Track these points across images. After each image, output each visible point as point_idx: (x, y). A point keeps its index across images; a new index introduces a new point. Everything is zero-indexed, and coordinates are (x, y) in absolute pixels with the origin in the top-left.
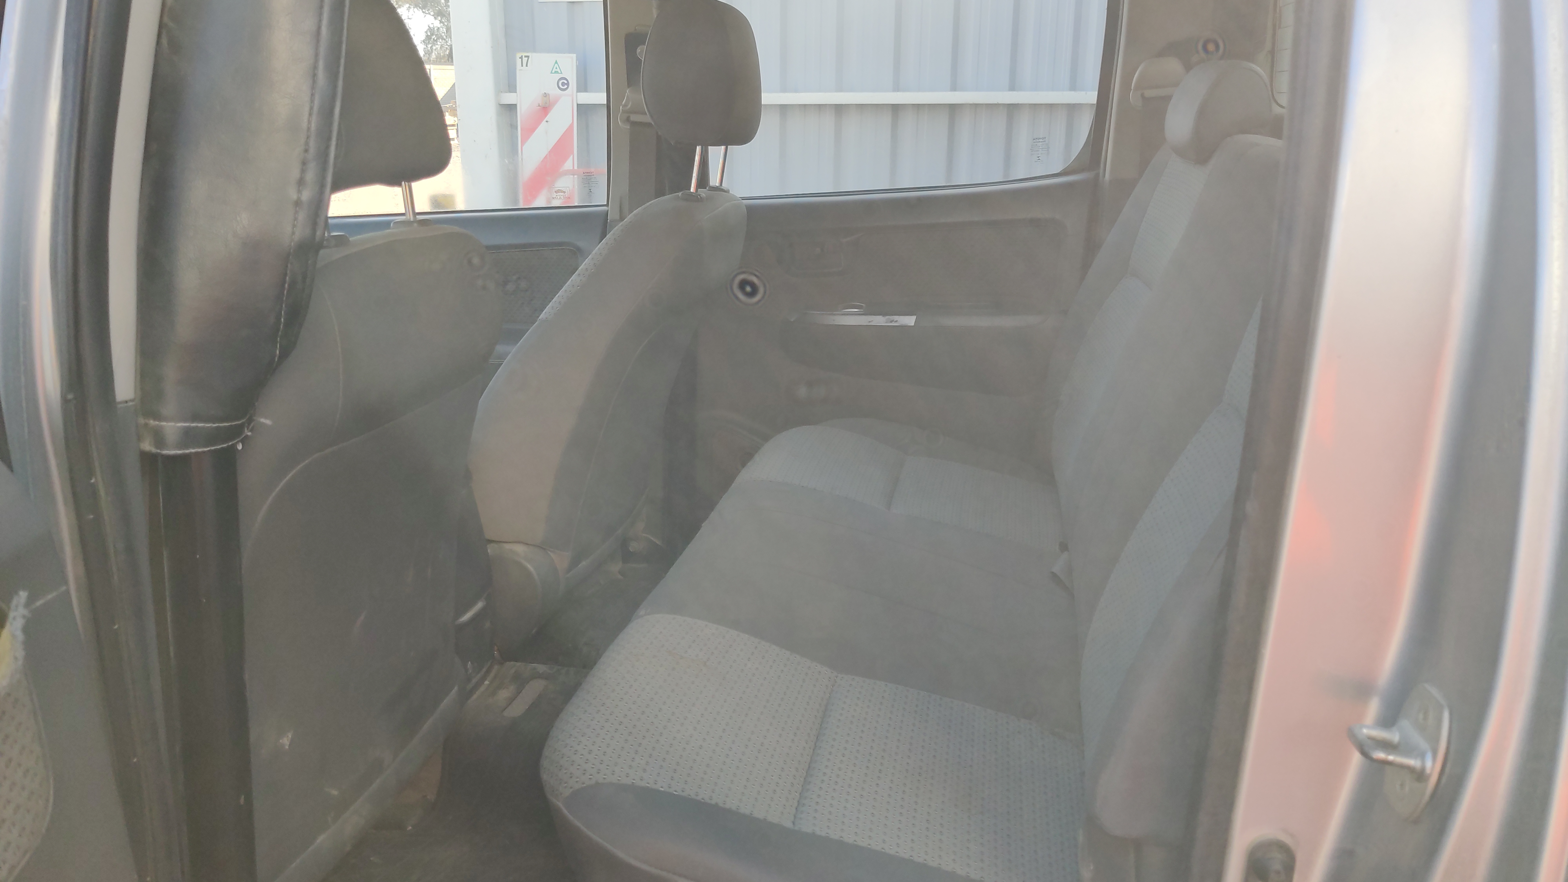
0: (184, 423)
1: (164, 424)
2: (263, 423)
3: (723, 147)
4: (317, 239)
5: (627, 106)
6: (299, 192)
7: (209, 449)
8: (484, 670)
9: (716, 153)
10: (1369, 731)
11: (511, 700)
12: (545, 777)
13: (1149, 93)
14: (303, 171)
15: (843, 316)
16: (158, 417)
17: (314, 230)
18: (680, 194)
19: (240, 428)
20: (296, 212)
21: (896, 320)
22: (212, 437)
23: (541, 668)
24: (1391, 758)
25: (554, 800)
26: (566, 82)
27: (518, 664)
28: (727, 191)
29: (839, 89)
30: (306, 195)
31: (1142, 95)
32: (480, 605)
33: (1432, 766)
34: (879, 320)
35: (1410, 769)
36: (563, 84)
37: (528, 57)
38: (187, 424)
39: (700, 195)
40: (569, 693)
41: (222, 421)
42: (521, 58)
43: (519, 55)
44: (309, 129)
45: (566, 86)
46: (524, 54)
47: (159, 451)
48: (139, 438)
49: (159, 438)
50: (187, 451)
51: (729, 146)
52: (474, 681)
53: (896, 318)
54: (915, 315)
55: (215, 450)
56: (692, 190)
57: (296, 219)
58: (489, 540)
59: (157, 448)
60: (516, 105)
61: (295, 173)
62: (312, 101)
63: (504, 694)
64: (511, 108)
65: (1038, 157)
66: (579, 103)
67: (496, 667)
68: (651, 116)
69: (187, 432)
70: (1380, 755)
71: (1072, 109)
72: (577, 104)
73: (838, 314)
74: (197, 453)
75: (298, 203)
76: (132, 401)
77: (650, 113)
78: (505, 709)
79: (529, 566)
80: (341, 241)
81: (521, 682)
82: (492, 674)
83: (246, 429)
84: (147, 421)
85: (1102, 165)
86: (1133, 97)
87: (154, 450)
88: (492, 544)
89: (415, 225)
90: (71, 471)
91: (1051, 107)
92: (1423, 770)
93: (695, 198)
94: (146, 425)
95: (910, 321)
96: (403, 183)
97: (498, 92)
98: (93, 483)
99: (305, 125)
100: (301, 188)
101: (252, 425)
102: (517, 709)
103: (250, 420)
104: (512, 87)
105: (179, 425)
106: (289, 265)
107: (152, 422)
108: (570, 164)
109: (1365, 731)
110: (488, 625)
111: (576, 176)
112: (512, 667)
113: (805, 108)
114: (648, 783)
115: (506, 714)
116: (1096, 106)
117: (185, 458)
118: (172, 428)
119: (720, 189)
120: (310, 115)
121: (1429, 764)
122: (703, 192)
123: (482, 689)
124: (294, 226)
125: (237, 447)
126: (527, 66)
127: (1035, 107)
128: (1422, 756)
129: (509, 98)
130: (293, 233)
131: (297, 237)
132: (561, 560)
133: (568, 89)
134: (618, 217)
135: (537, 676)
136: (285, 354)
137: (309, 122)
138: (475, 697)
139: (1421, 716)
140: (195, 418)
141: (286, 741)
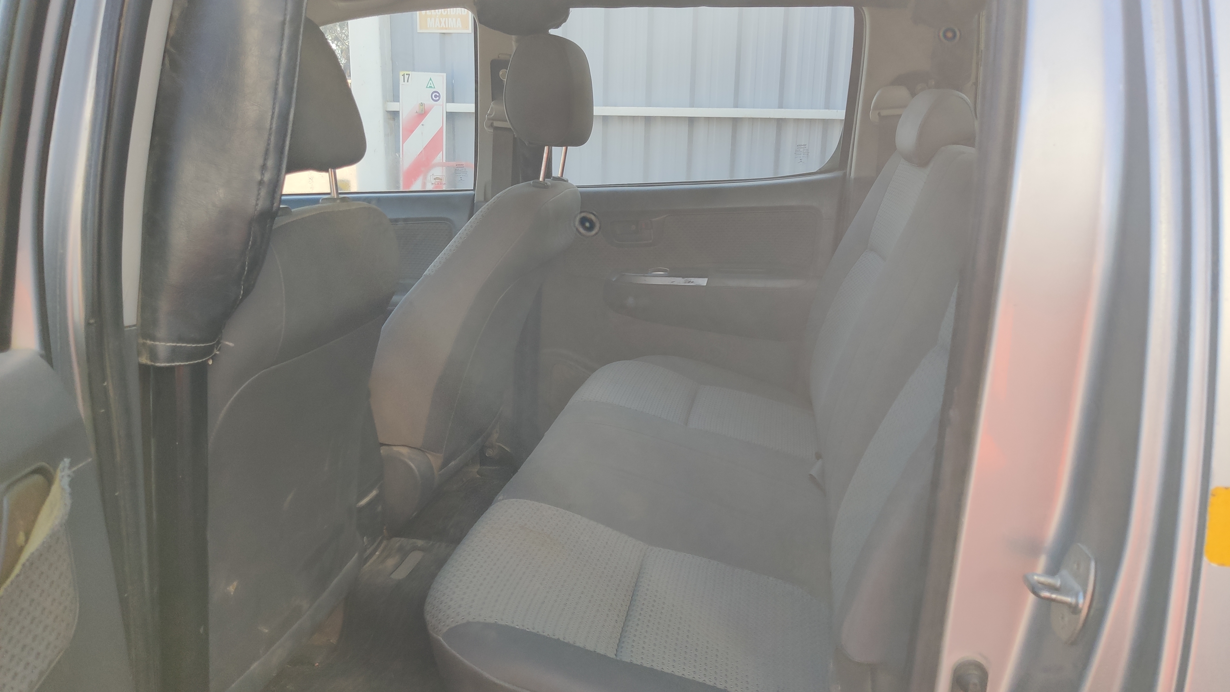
0: (173, 343)
1: (158, 343)
2: (227, 344)
3: (564, 148)
4: (274, 209)
5: (491, 115)
6: (262, 174)
7: (189, 363)
8: (376, 544)
9: (558, 152)
10: (1039, 577)
11: (397, 566)
12: (428, 617)
13: (884, 113)
14: (265, 159)
15: (654, 278)
16: (153, 339)
17: (272, 204)
18: (531, 182)
19: (211, 349)
20: (259, 189)
21: (692, 281)
22: (191, 354)
23: (420, 543)
24: (1054, 596)
25: (435, 635)
26: (438, 95)
27: (403, 539)
28: (566, 181)
29: (649, 104)
30: (267, 177)
31: (879, 114)
32: (374, 493)
33: (1083, 603)
34: (679, 281)
35: (1069, 605)
36: (436, 96)
37: (409, 75)
38: (174, 344)
39: (546, 183)
40: (441, 562)
41: (198, 342)
42: (404, 75)
43: (401, 73)
44: (271, 129)
45: (438, 98)
46: (406, 73)
47: (153, 363)
48: (139, 354)
49: (153, 354)
50: (173, 364)
51: (568, 147)
52: (368, 552)
53: (692, 279)
54: (706, 277)
55: (192, 364)
56: (541, 179)
57: (259, 194)
58: (382, 444)
59: (152, 361)
60: (399, 111)
61: (260, 161)
62: (274, 108)
63: (391, 562)
64: (395, 115)
65: (801, 160)
66: (447, 111)
67: (385, 542)
68: (511, 124)
69: (174, 350)
70: (1046, 594)
71: (826, 123)
72: (446, 112)
73: (648, 276)
74: (180, 366)
75: (261, 183)
76: (134, 326)
77: (510, 121)
78: (393, 573)
79: (412, 465)
80: (287, 211)
81: (404, 553)
82: (383, 546)
83: (215, 349)
84: (145, 341)
85: (849, 166)
86: (873, 116)
87: (149, 363)
88: (384, 447)
89: (338, 201)
90: (90, 376)
91: (811, 121)
92: (1077, 605)
93: (544, 186)
94: (144, 344)
95: (703, 282)
96: (330, 170)
97: (385, 100)
98: (106, 386)
99: (268, 126)
100: (263, 172)
101: (220, 345)
102: (401, 574)
103: (218, 343)
104: (396, 98)
105: (168, 344)
106: (253, 229)
107: (149, 342)
108: (441, 157)
109: (1036, 577)
110: (379, 508)
111: (444, 168)
112: (397, 542)
113: (622, 118)
114: (507, 623)
115: (393, 576)
116: (844, 121)
117: (171, 369)
118: (163, 346)
119: (561, 178)
120: (272, 118)
121: (1081, 601)
122: (549, 181)
123: (374, 557)
124: (258, 199)
125: (208, 363)
126: (408, 81)
127: (798, 121)
128: (1076, 595)
129: (393, 106)
130: (257, 205)
131: (259, 208)
132: (435, 460)
133: (440, 100)
134: (482, 199)
135: (415, 548)
136: (247, 293)
137: (271, 124)
138: (368, 564)
139: (1075, 566)
140: (180, 339)
141: (231, 589)
